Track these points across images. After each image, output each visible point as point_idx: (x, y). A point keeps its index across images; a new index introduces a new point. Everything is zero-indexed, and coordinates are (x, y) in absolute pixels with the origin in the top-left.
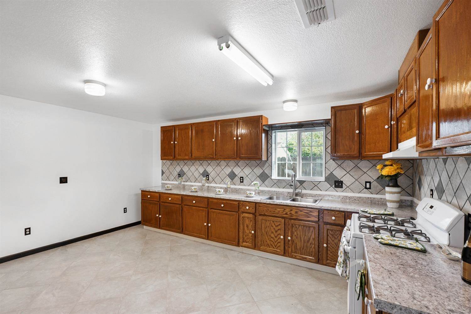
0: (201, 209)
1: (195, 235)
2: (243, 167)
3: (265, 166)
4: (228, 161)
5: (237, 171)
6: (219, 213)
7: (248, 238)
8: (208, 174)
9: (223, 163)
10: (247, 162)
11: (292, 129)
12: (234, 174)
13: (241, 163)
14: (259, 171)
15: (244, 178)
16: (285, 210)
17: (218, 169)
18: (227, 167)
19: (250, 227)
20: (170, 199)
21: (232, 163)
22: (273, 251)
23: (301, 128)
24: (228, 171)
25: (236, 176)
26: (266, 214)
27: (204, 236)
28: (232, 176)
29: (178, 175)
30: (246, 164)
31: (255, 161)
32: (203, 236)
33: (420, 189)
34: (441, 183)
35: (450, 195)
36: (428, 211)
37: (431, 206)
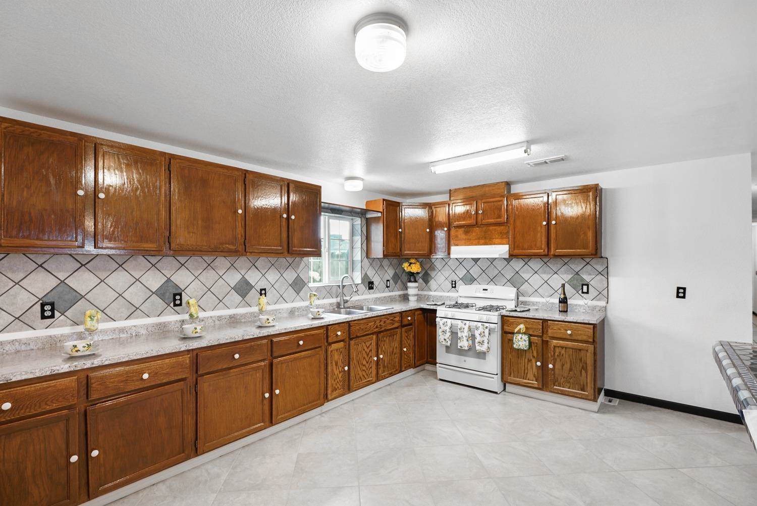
0: (252, 368)
1: (238, 436)
2: (265, 269)
3: (300, 267)
4: (234, 258)
5: (253, 277)
6: (295, 359)
7: (337, 382)
8: (180, 291)
9: (222, 262)
10: (273, 260)
11: (332, 213)
12: (248, 283)
13: (262, 262)
14: (290, 276)
15: (267, 291)
16: (375, 322)
17: (209, 277)
18: (232, 271)
19: (340, 363)
20: (146, 376)
21: (242, 262)
22: (366, 383)
23: (341, 214)
24: (234, 278)
25: (252, 287)
26: (358, 335)
27: (263, 424)
28: (243, 289)
29: (43, 305)
30: (270, 265)
31: (284, 259)
32: (259, 425)
33: (429, 282)
34: (469, 275)
35: (486, 281)
36: (484, 293)
37: (484, 290)
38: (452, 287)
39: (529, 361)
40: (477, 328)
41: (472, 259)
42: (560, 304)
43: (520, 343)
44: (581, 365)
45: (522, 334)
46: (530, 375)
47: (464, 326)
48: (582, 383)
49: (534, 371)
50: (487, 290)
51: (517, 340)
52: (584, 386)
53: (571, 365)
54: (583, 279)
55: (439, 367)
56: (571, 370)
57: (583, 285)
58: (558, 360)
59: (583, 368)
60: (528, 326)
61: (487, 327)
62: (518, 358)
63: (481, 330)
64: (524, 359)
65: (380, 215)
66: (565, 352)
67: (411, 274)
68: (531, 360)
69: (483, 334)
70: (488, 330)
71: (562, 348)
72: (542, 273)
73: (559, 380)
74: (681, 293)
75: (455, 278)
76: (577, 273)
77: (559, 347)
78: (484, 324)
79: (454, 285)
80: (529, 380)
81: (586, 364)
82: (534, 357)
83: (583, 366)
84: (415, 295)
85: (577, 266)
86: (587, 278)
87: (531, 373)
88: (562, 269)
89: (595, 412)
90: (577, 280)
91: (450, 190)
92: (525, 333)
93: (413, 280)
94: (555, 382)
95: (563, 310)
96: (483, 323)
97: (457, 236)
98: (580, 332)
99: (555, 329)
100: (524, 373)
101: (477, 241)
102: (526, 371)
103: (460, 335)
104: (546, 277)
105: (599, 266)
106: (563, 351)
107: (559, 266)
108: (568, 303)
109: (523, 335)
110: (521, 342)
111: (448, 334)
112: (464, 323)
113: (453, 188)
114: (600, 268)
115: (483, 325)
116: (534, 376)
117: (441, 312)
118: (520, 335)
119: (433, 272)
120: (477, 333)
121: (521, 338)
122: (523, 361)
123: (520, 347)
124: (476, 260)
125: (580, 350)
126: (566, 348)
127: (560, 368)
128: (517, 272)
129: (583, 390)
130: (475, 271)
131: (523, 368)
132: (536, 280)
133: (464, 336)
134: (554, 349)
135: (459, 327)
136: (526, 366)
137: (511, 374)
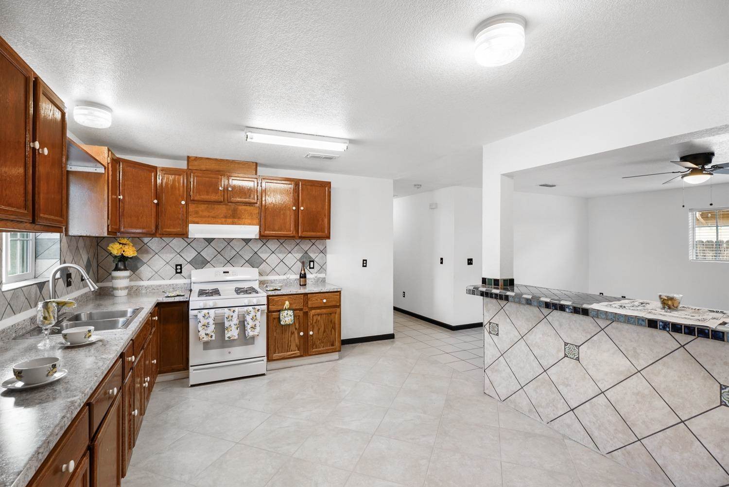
33: (137, 269)
34: (201, 258)
35: (221, 263)
36: (225, 275)
37: (224, 272)
38: (177, 273)
39: (293, 333)
40: (249, 313)
41: (204, 238)
42: (302, 279)
43: (286, 319)
44: (331, 326)
45: (287, 310)
46: (293, 347)
47: (232, 314)
48: (332, 340)
49: (296, 341)
50: (228, 272)
51: (283, 316)
52: (333, 341)
53: (325, 328)
54: (310, 257)
55: (194, 370)
56: (324, 331)
57: (310, 261)
58: (316, 326)
59: (333, 328)
60: (291, 302)
61: (258, 310)
62: (283, 333)
63: (252, 314)
64: (287, 334)
65: (101, 170)
66: (321, 317)
67: (123, 258)
68: (294, 332)
69: (255, 318)
70: (260, 312)
71: (318, 315)
72: (279, 253)
73: (316, 342)
74: (365, 263)
75: (180, 261)
76: (306, 253)
77: (316, 315)
78: (255, 307)
79: (179, 269)
80: (292, 351)
81: (335, 324)
82: (296, 329)
83: (333, 326)
84: (127, 288)
85: (306, 246)
86: (313, 256)
87: (294, 344)
88: (295, 249)
89: (338, 360)
90: (306, 258)
91: (188, 157)
92: (289, 309)
93: (122, 267)
94: (314, 345)
95: (304, 284)
96: (253, 307)
97: (197, 212)
98: (331, 299)
99: (314, 300)
100: (288, 346)
101: (223, 220)
102: (290, 344)
103: (227, 324)
104: (281, 256)
105: (321, 246)
106: (319, 318)
107: (293, 247)
108: (307, 277)
109: (289, 311)
110: (287, 317)
111: (212, 327)
112: (232, 310)
113: (193, 154)
114: (321, 248)
115: (254, 309)
116: (297, 346)
117: (195, 303)
118: (286, 311)
119: (145, 255)
120: (248, 318)
121: (287, 314)
122: (287, 336)
123: (286, 323)
124: (209, 241)
125: (331, 314)
126: (321, 314)
127: (317, 332)
128: (256, 253)
129: (333, 345)
130: (208, 253)
131: (287, 342)
132: (273, 260)
133: (233, 325)
134: (313, 317)
135: (226, 316)
136: (290, 339)
137: (275, 352)
